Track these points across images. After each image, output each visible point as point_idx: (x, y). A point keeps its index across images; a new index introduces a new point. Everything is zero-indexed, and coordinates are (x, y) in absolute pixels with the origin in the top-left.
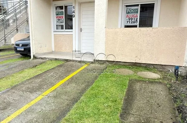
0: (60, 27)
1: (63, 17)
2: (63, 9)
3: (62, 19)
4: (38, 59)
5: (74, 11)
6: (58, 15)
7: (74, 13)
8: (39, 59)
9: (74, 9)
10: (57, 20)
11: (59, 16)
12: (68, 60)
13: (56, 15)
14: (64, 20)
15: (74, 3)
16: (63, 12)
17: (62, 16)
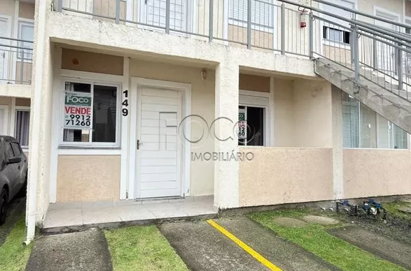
0: (72, 134)
1: (87, 111)
2: (89, 91)
3: (85, 115)
4: (52, 233)
5: (126, 101)
6: (70, 103)
7: (127, 105)
8: (58, 233)
9: (126, 96)
10: (67, 117)
11: (74, 106)
12: (158, 220)
13: (66, 103)
14: (91, 119)
15: (127, 84)
16: (90, 99)
17: (86, 107)
